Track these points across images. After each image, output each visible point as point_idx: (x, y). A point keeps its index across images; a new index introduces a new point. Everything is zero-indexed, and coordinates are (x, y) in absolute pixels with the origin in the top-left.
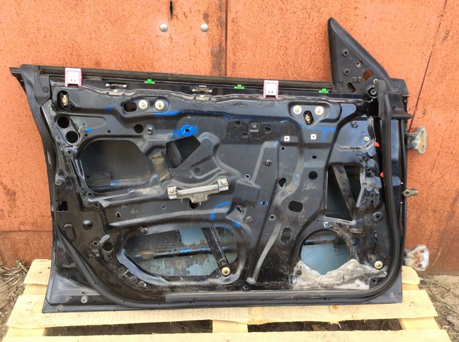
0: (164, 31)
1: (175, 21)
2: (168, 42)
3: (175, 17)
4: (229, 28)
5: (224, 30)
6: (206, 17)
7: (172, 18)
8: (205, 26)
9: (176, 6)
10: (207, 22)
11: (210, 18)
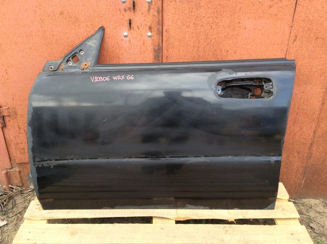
0: (126, 36)
1: (132, 31)
2: (128, 43)
3: (132, 29)
4: (164, 35)
5: (161, 36)
6: (150, 29)
7: (130, 29)
8: (149, 34)
9: (133, 22)
10: (151, 32)
11: (153, 29)
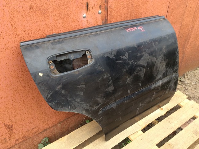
0: (84, 18)
1: (89, 12)
2: (86, 22)
3: (88, 10)
4: (109, 10)
5: (107, 12)
6: (100, 7)
8: (100, 11)
10: (101, 9)
